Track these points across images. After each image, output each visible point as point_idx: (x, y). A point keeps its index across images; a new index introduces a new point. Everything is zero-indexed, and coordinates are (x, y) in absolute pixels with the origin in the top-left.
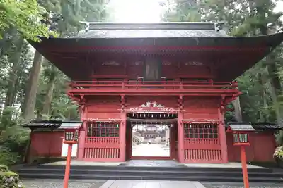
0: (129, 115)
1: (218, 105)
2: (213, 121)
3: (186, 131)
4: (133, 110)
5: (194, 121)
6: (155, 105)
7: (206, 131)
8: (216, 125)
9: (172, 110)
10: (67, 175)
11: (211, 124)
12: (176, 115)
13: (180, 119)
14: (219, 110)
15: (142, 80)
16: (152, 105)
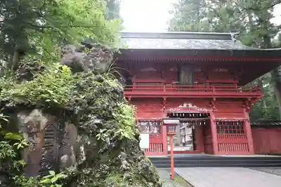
0: (169, 115)
1: (244, 106)
2: (241, 119)
3: (218, 128)
4: (172, 110)
5: (224, 119)
6: (190, 106)
7: (234, 128)
8: (242, 123)
9: (205, 110)
10: (172, 161)
11: (239, 122)
13: (213, 118)
14: (245, 109)
15: (177, 84)
16: (188, 106)
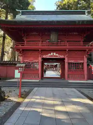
0: (43, 59)
3: (69, 66)
4: (44, 56)
5: (72, 61)
6: (55, 54)
8: (83, 64)
12: (64, 59)
14: (85, 56)
15: (49, 42)
16: (53, 54)
